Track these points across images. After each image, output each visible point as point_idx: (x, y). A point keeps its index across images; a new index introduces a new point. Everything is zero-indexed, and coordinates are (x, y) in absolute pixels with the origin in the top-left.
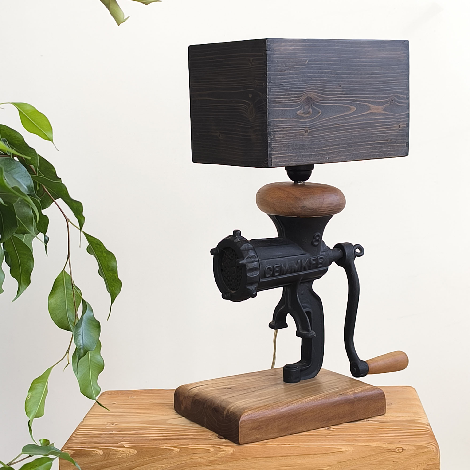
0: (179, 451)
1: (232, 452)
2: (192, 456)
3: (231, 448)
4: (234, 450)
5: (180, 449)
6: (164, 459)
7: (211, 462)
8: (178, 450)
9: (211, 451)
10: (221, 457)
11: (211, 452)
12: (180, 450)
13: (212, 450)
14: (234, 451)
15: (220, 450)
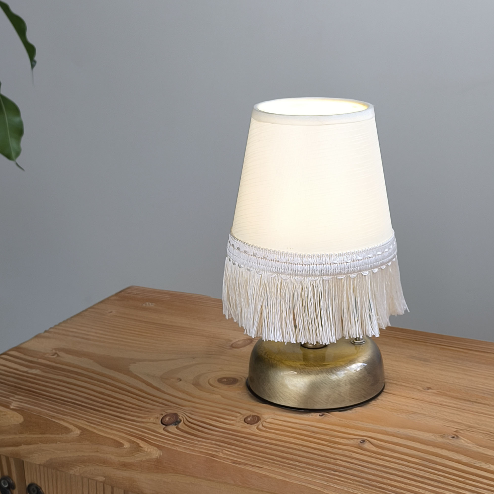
0: (80, 435)
1: (157, 456)
2: (97, 448)
3: (156, 448)
4: (161, 454)
5: (81, 431)
6: (58, 442)
7: (125, 466)
8: (78, 432)
9: (124, 446)
10: (141, 461)
11: (125, 448)
12: (81, 433)
13: (127, 445)
14: (160, 456)
15: (137, 448)
